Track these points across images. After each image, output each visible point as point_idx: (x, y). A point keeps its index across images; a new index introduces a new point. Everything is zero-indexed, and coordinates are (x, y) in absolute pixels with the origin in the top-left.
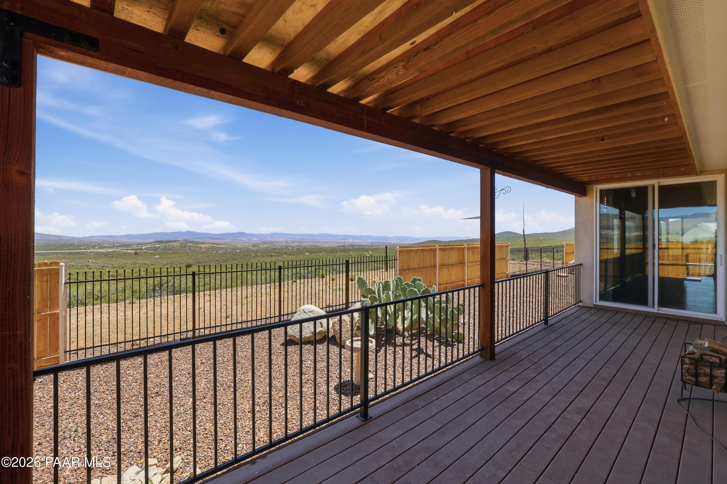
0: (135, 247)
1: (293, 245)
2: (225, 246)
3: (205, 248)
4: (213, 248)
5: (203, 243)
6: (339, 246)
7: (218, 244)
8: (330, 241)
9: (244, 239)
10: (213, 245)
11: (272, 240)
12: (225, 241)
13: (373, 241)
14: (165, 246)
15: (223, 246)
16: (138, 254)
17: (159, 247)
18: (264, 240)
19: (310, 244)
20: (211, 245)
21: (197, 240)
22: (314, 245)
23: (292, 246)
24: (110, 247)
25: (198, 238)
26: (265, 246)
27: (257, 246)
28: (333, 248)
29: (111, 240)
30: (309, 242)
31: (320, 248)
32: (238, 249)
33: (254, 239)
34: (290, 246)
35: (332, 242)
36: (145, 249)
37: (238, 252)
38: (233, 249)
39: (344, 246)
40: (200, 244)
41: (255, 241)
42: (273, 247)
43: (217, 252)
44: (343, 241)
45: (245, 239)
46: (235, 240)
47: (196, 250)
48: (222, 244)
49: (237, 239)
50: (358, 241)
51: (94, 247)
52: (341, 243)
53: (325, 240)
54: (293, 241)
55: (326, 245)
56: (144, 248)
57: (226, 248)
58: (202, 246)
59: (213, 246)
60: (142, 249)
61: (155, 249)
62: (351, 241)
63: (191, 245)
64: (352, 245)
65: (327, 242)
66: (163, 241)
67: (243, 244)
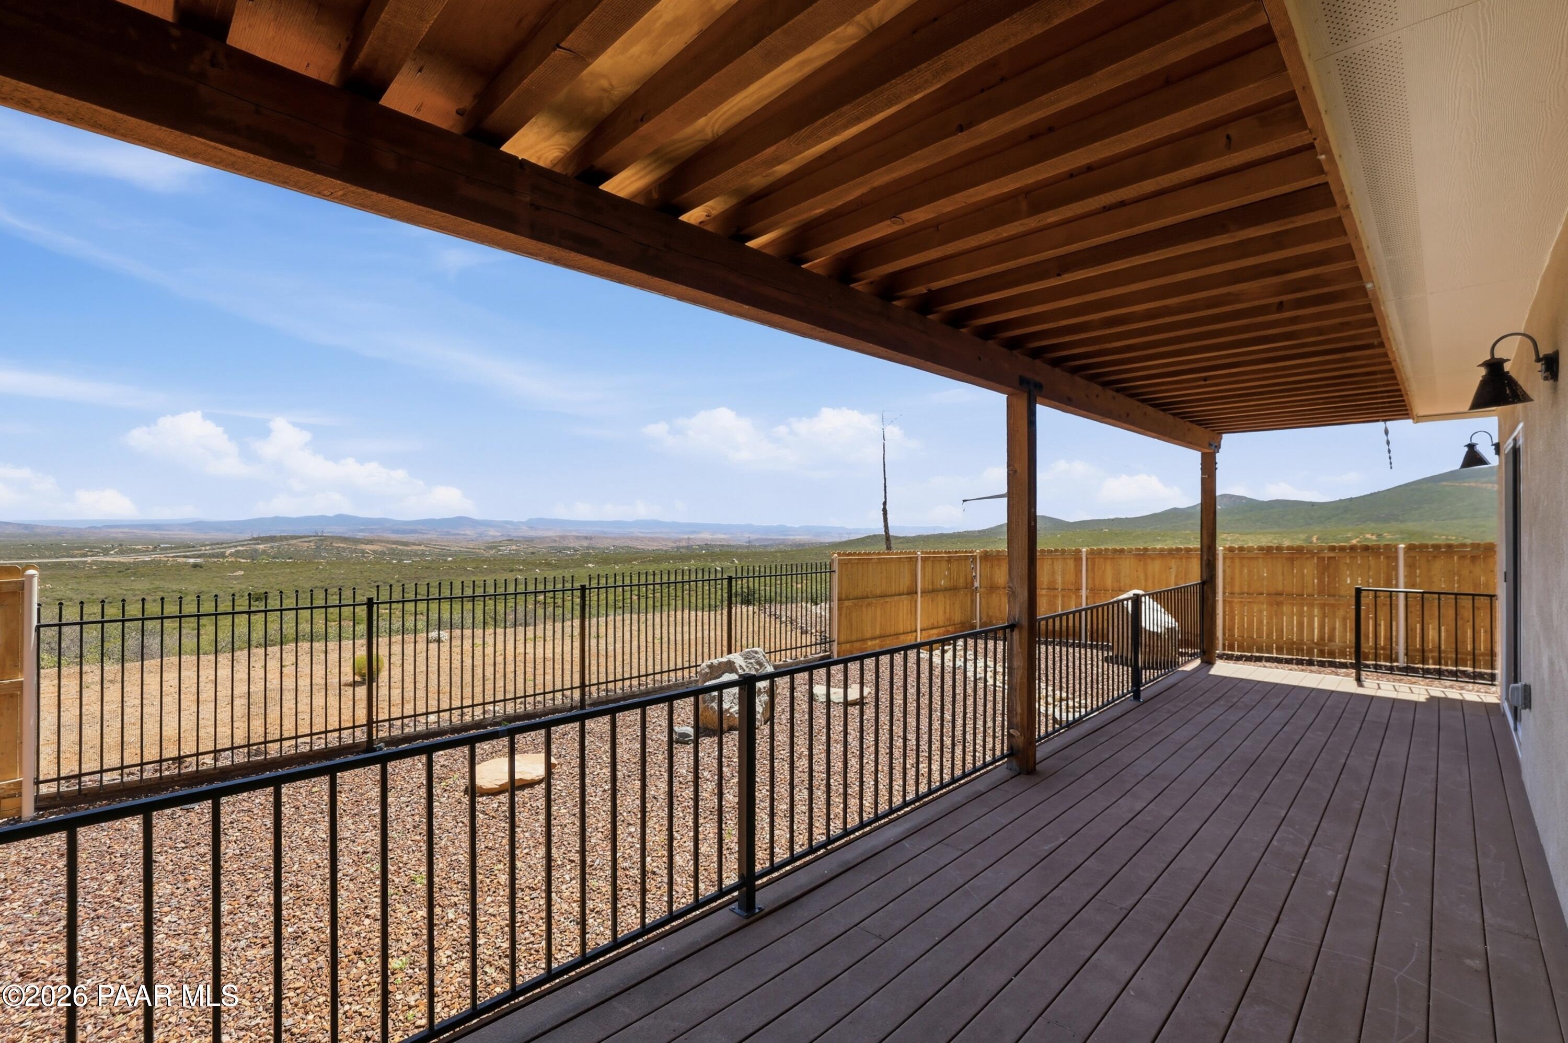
0: (208, 550)
1: (576, 545)
2: (422, 547)
3: (374, 552)
4: (393, 554)
5: (370, 542)
6: (678, 548)
7: (406, 544)
8: (662, 536)
9: (468, 532)
10: (394, 546)
11: (533, 534)
12: (425, 536)
13: (753, 537)
14: (279, 547)
15: (416, 548)
16: (201, 567)
17: (264, 552)
18: (514, 534)
19: (617, 543)
20: (389, 546)
21: (360, 535)
22: (626, 544)
23: (573, 548)
24: (146, 552)
25: (362, 531)
26: (514, 547)
27: (495, 547)
28: (666, 551)
29: (155, 534)
30: (615, 539)
31: (636, 553)
32: (450, 556)
33: (493, 532)
34: (569, 549)
35: (664, 540)
36: (231, 555)
37: (451, 561)
38: (440, 555)
39: (687, 547)
40: (362, 543)
41: (495, 537)
42: (531, 550)
43: (400, 561)
44: (686, 537)
45: (470, 532)
46: (448, 533)
47: (352, 558)
48: (414, 544)
49: (453, 531)
50: (722, 536)
51: (106, 552)
52: (680, 540)
53: (650, 535)
54: (578, 538)
55: (653, 546)
56: (228, 552)
57: (423, 554)
58: (368, 548)
59: (392, 549)
60: (223, 555)
61: (254, 555)
62: (706, 536)
63: (342, 545)
64: (707, 546)
65: (653, 539)
66: (274, 537)
67: (465, 544)
